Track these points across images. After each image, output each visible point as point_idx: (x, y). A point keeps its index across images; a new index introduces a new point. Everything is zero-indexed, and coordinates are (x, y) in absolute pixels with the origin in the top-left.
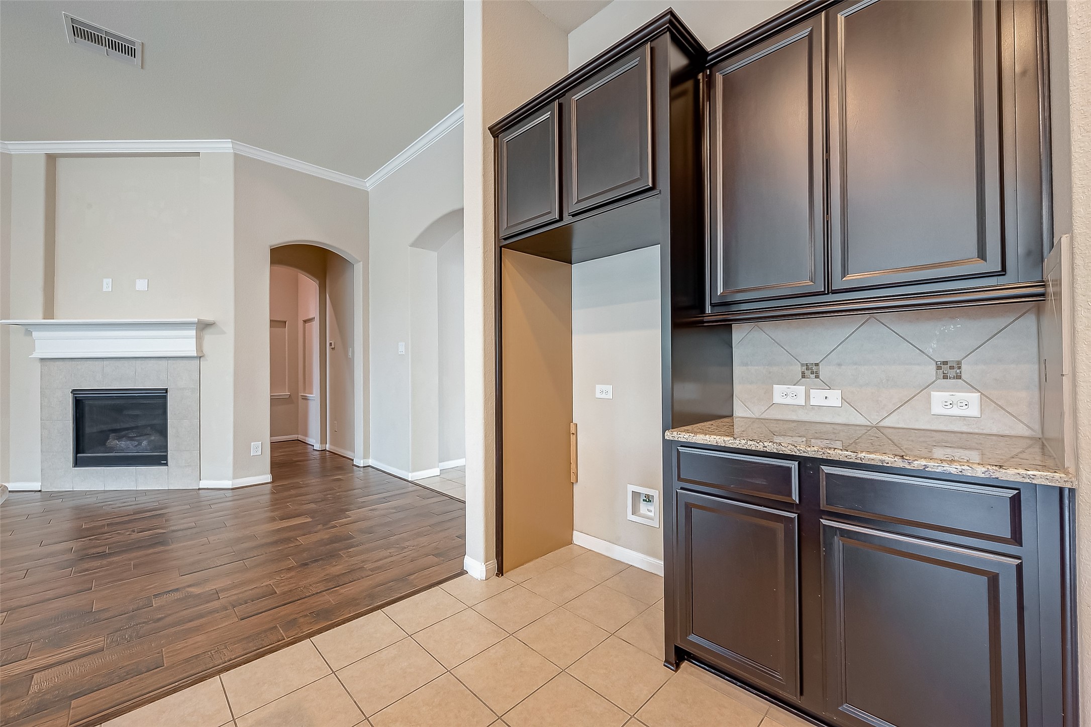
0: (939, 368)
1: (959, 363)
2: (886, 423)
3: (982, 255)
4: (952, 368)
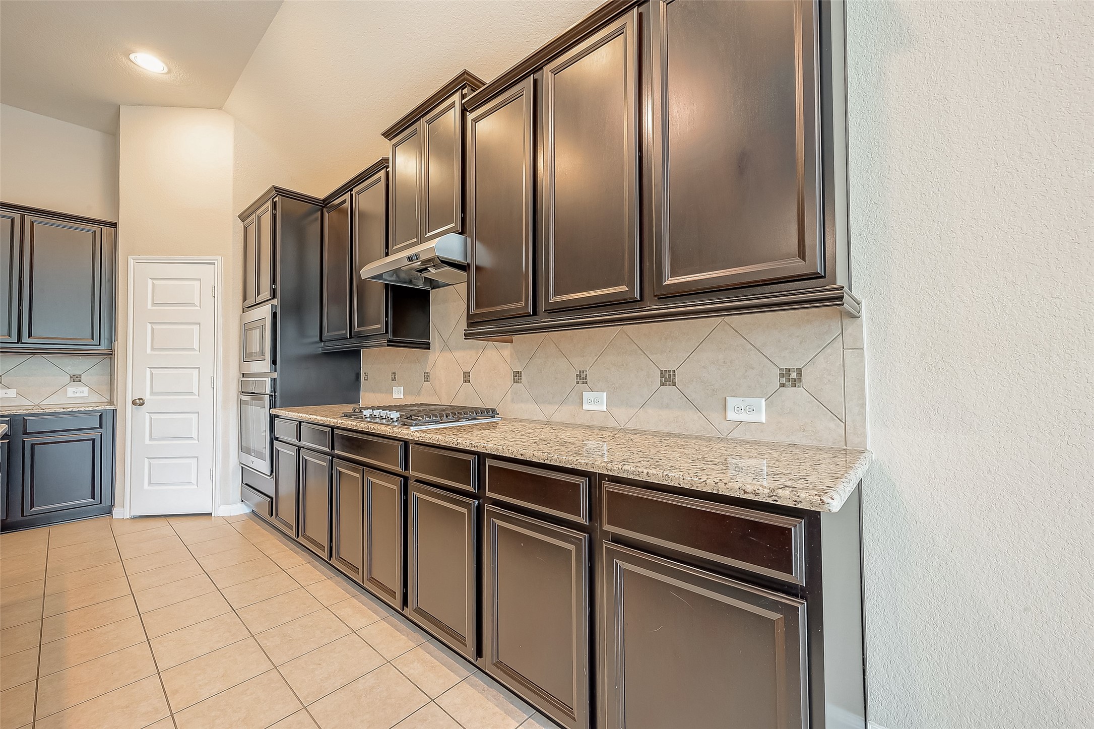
0: (71, 377)
1: (80, 375)
2: (43, 403)
3: (92, 338)
4: (77, 377)
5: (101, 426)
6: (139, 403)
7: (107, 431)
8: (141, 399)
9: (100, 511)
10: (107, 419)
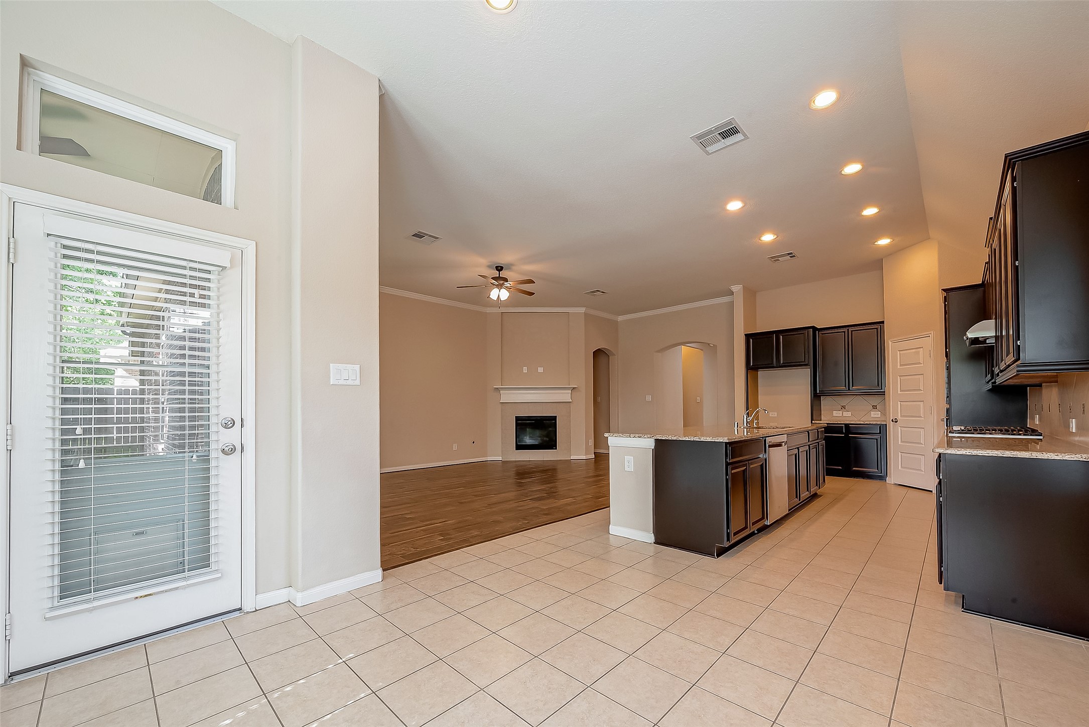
0: (873, 407)
1: (877, 406)
2: (862, 419)
5: (880, 433)
6: (895, 421)
7: (883, 435)
9: (882, 478)
10: (883, 429)
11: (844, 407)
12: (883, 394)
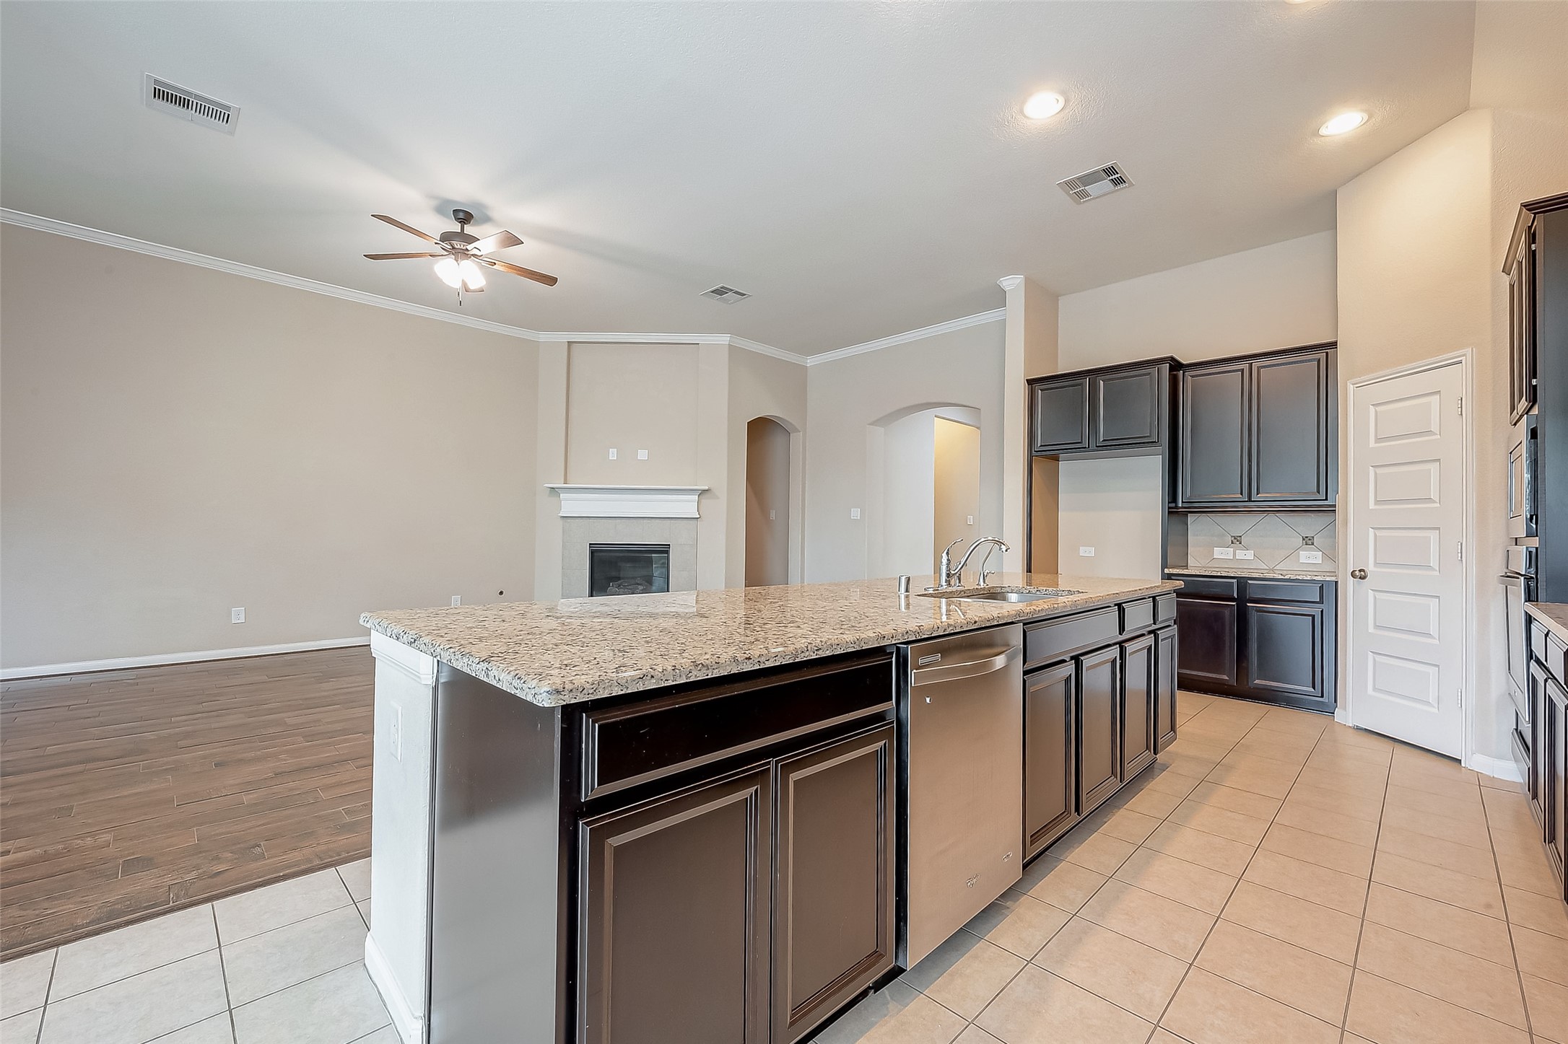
0: (1304, 539)
1: (1313, 537)
2: (1277, 568)
3: (1318, 491)
4: (1309, 540)
5: (1321, 602)
6: (1361, 575)
7: (1328, 607)
8: (1363, 571)
9: (1326, 707)
10: (1328, 592)
11: (1237, 540)
12: (1331, 510)
